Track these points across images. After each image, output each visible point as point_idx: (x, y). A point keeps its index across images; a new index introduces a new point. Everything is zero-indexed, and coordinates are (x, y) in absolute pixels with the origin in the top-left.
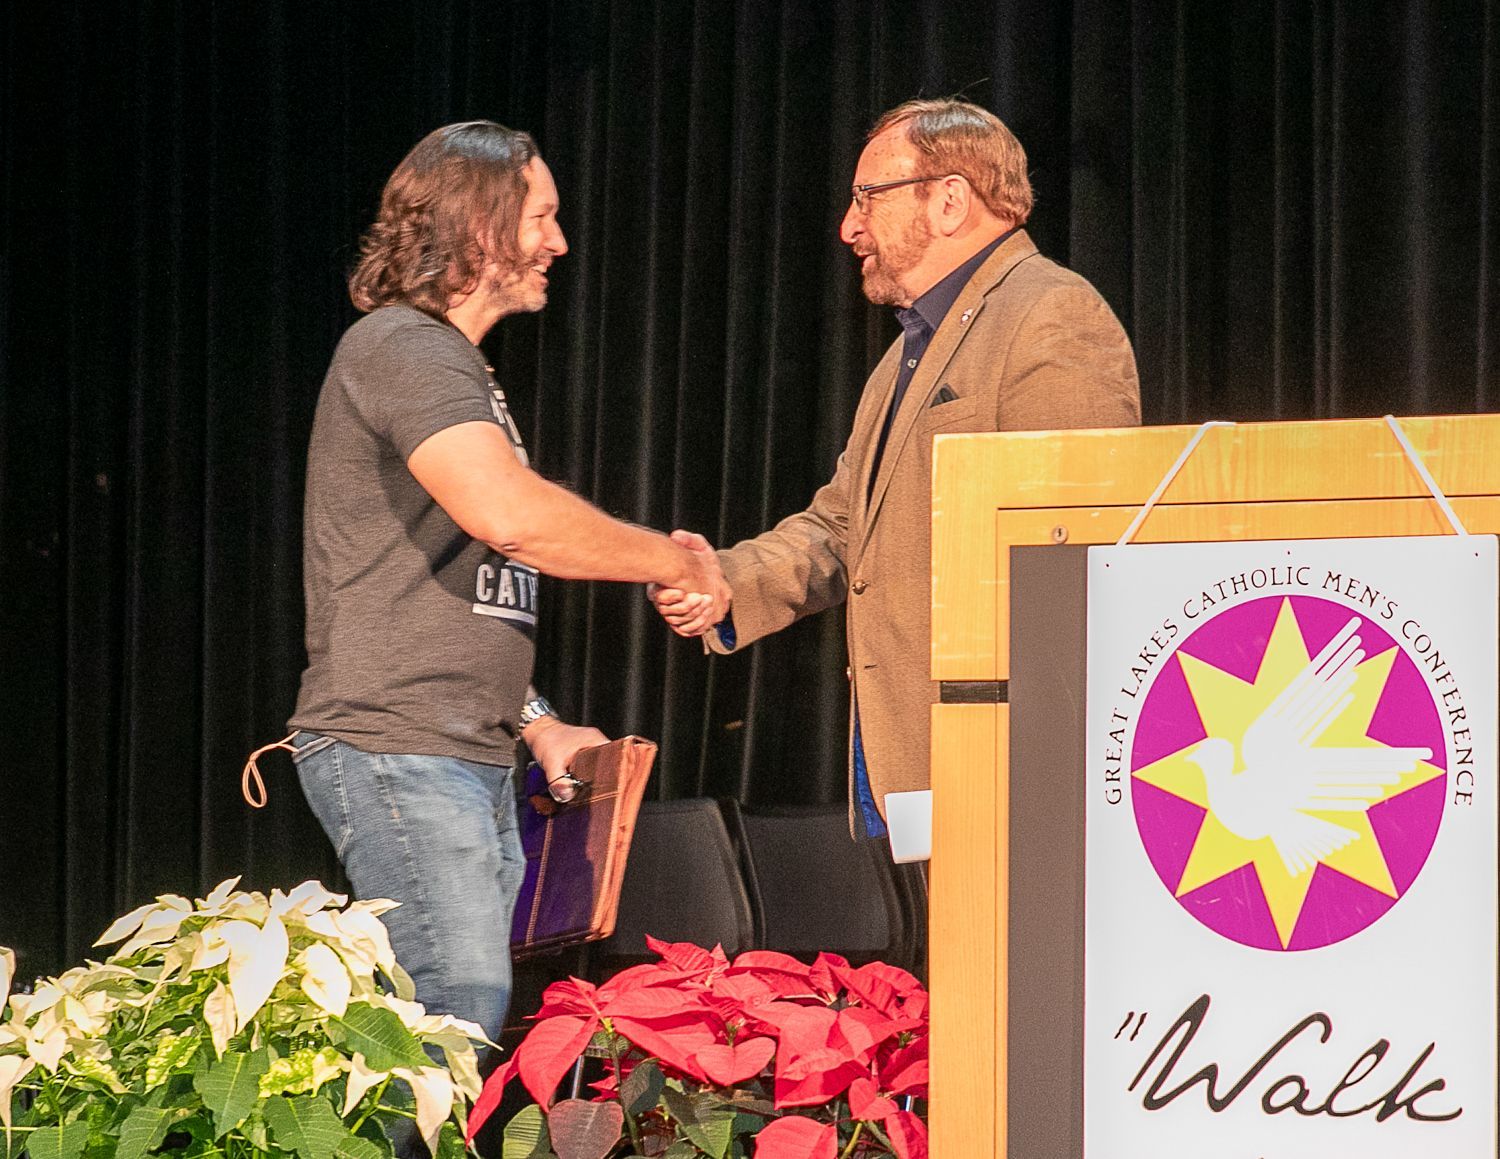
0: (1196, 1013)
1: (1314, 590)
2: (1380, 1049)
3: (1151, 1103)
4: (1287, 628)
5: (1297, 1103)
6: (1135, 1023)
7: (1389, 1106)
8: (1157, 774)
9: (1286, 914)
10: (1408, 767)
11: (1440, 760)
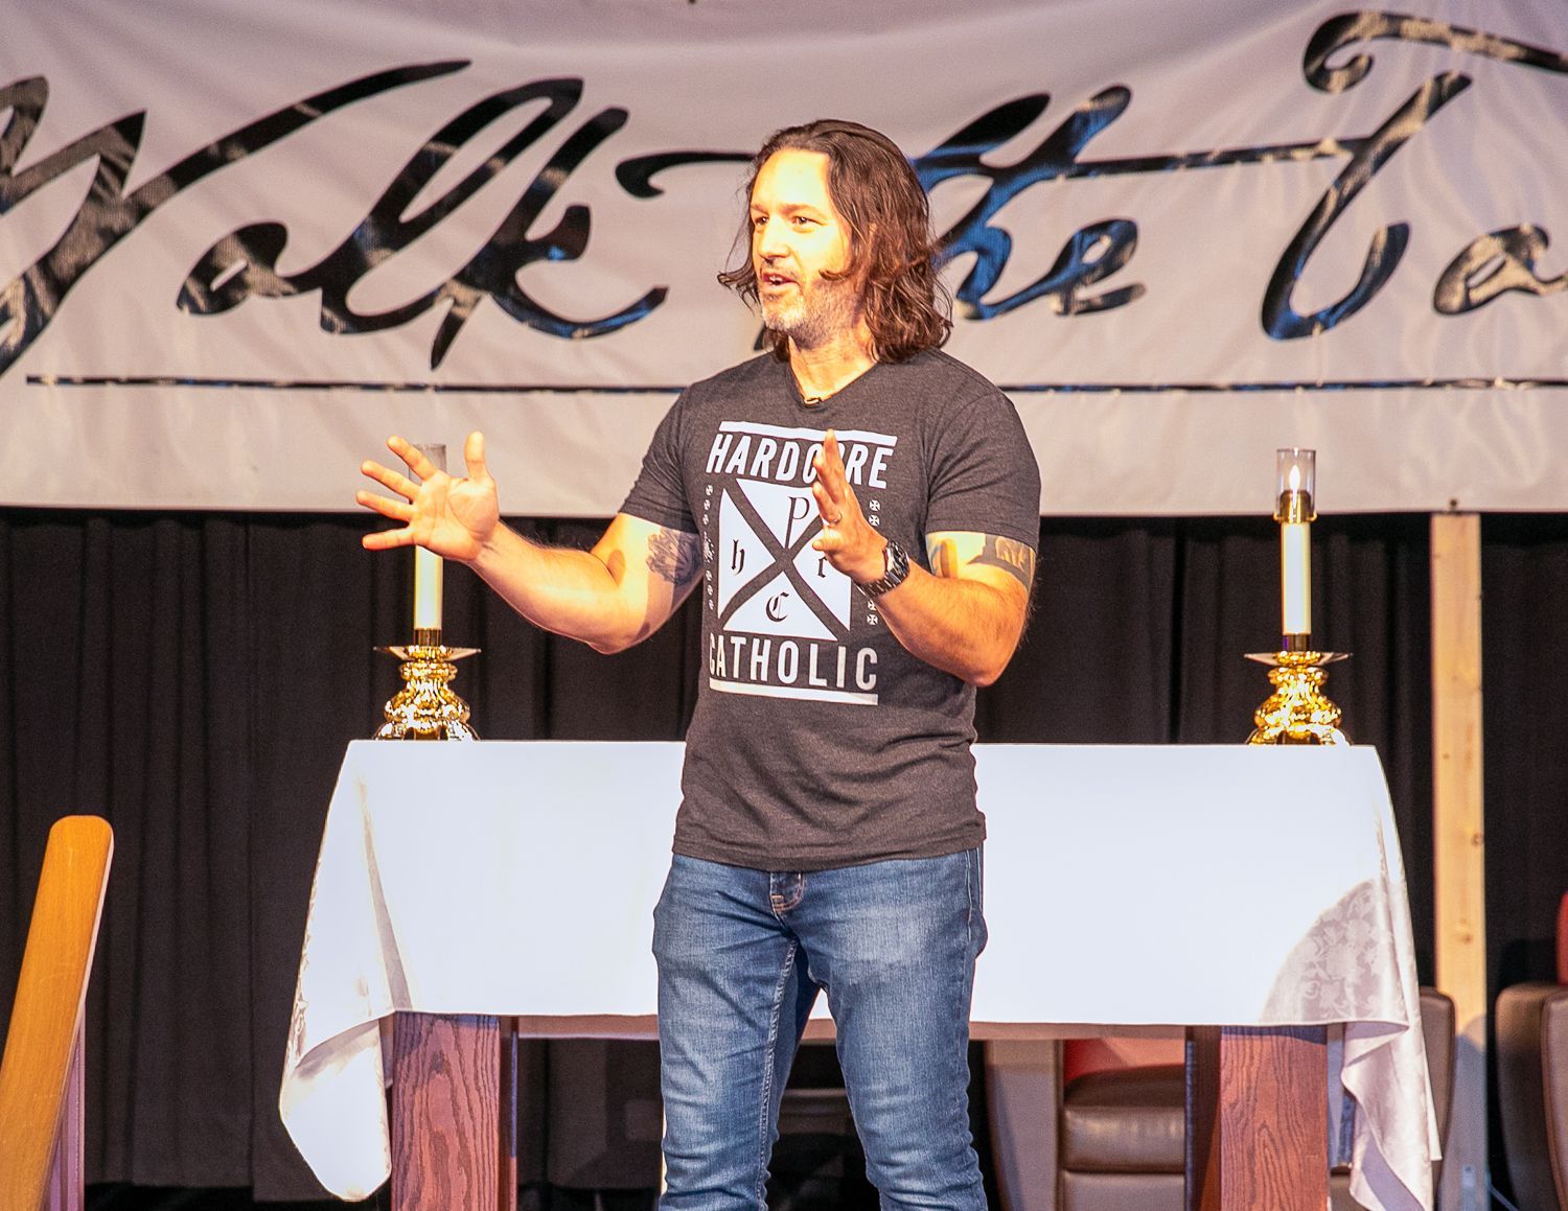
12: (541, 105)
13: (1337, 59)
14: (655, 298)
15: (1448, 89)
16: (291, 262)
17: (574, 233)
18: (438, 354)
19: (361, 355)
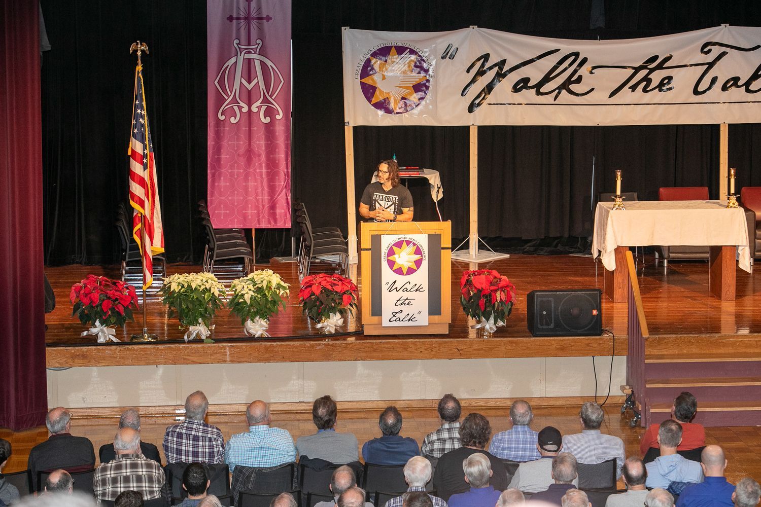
0: (395, 282)
1: (408, 239)
2: (416, 285)
3: (389, 291)
4: (405, 243)
5: (406, 291)
6: (387, 283)
7: (417, 290)
8: (390, 258)
9: (405, 272)
10: (418, 257)
11: (422, 256)
12: (574, 57)
13: (706, 49)
14: (592, 89)
15: (724, 54)
16: (530, 84)
17: (579, 80)
18: (555, 99)
19: (541, 99)
